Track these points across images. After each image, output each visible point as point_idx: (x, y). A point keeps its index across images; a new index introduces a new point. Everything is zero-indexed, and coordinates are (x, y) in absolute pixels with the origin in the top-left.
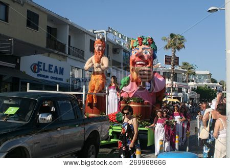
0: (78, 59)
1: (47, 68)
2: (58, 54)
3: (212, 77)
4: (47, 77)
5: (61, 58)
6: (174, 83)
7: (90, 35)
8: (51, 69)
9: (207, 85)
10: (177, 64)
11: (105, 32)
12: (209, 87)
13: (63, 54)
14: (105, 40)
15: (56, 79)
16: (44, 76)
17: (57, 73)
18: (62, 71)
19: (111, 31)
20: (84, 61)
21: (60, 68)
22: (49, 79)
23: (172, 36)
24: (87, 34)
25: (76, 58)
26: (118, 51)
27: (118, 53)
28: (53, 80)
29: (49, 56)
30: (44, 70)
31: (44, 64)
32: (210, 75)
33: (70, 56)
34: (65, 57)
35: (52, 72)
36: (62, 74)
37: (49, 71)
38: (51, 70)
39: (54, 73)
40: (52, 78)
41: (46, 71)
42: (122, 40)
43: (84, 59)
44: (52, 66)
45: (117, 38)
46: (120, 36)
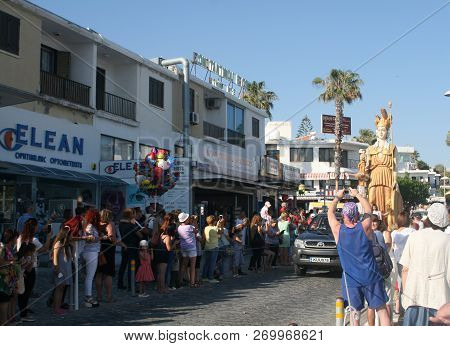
0: (121, 119)
1: (40, 138)
2: (69, 108)
3: (419, 159)
4: (42, 159)
5: (78, 116)
6: (342, 170)
7: (150, 68)
8: (52, 140)
9: (409, 174)
10: (348, 132)
11: (185, 63)
12: (414, 178)
13: (84, 108)
14: (185, 80)
15: (65, 163)
16: (33, 158)
17: (68, 150)
18: (79, 146)
19: (200, 60)
20: (134, 124)
21: (75, 138)
22: (47, 164)
23: (335, 74)
24: (141, 64)
25: (116, 118)
26: (217, 104)
27: (218, 108)
28: (56, 166)
29: (47, 112)
30: (33, 143)
31: (33, 130)
32: (416, 154)
33: (100, 112)
34: (87, 115)
35: (53, 148)
36: (81, 153)
37: (47, 146)
38: (50, 144)
39: (60, 149)
40: (54, 161)
41: (39, 145)
42: (225, 81)
43: (134, 120)
44: (54, 134)
45: (213, 76)
46: (221, 72)
